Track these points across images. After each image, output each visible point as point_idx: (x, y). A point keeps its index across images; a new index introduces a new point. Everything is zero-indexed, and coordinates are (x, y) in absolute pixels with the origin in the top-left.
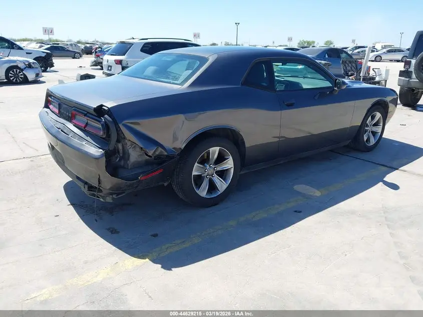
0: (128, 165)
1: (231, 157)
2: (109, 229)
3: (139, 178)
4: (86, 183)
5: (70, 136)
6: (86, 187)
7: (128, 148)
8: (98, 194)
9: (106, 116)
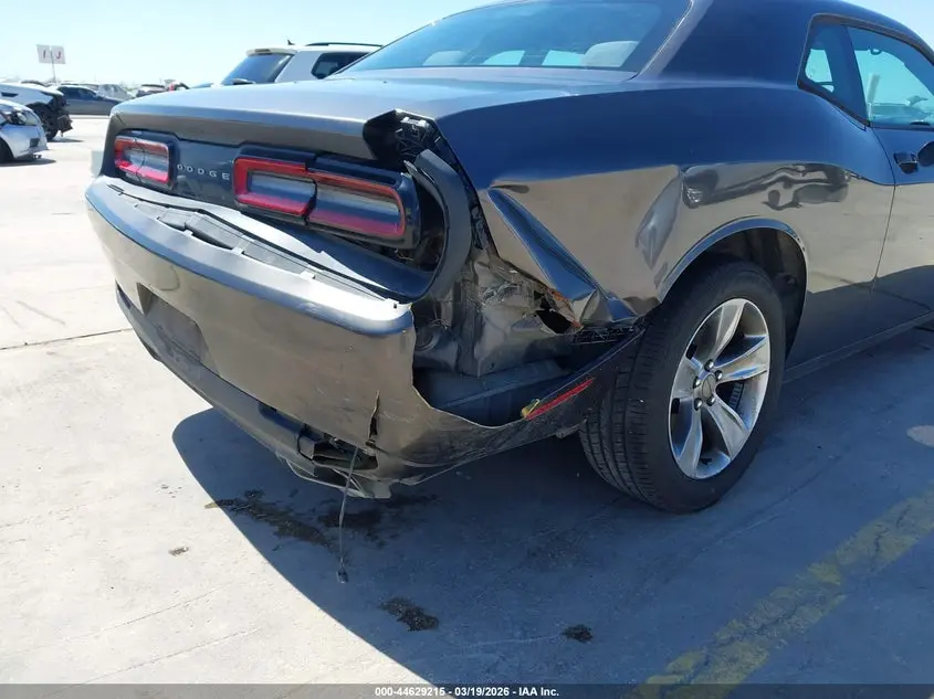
0: (475, 361)
1: (766, 335)
2: (390, 607)
3: (525, 412)
4: (306, 432)
5: (237, 251)
6: (309, 448)
7: (481, 296)
8: (359, 473)
9: (427, 154)
